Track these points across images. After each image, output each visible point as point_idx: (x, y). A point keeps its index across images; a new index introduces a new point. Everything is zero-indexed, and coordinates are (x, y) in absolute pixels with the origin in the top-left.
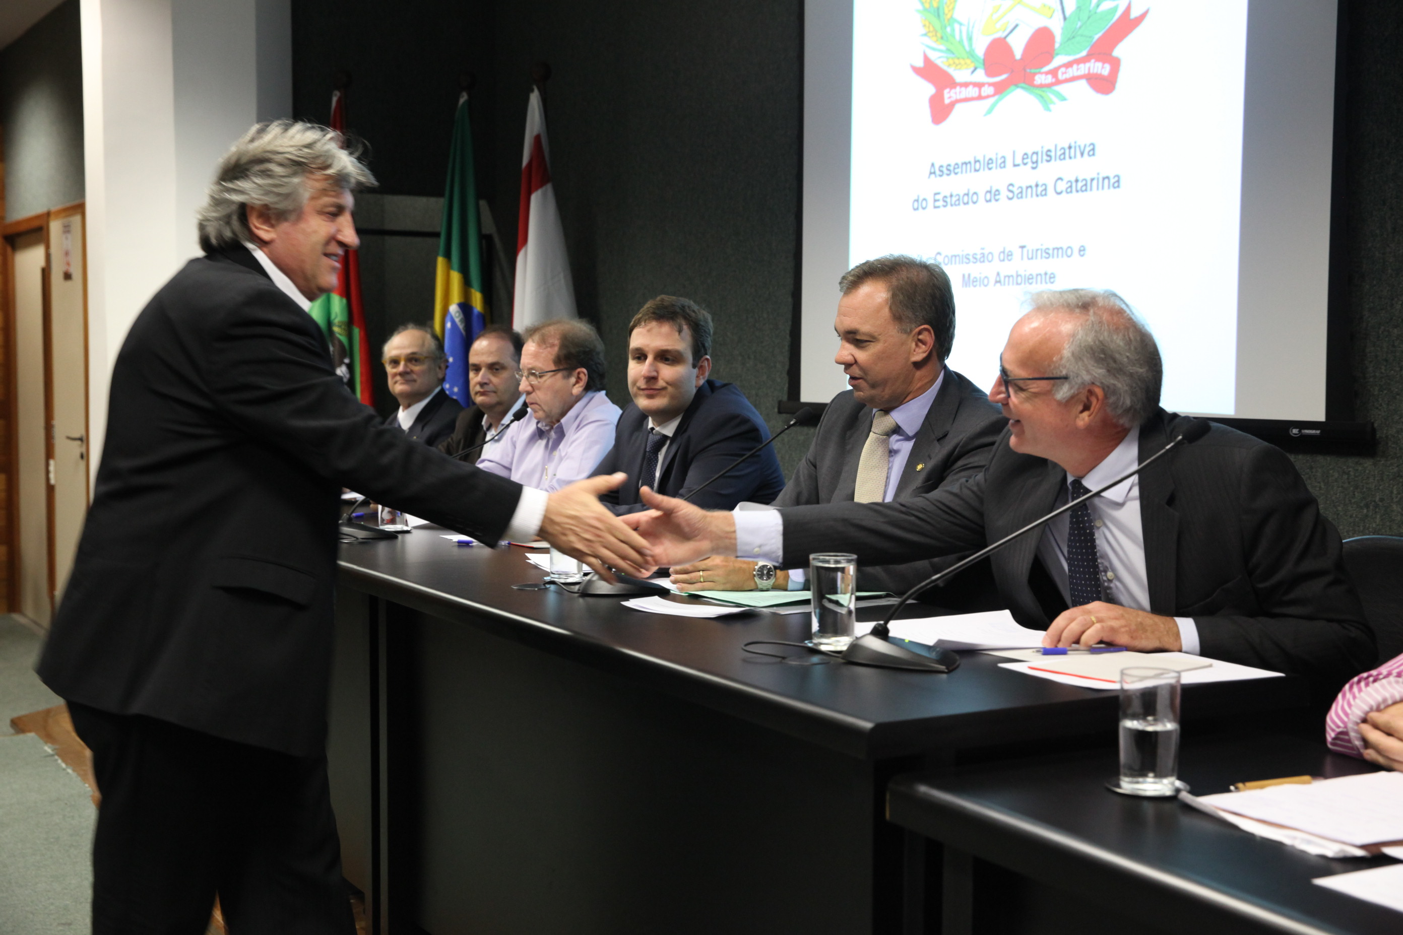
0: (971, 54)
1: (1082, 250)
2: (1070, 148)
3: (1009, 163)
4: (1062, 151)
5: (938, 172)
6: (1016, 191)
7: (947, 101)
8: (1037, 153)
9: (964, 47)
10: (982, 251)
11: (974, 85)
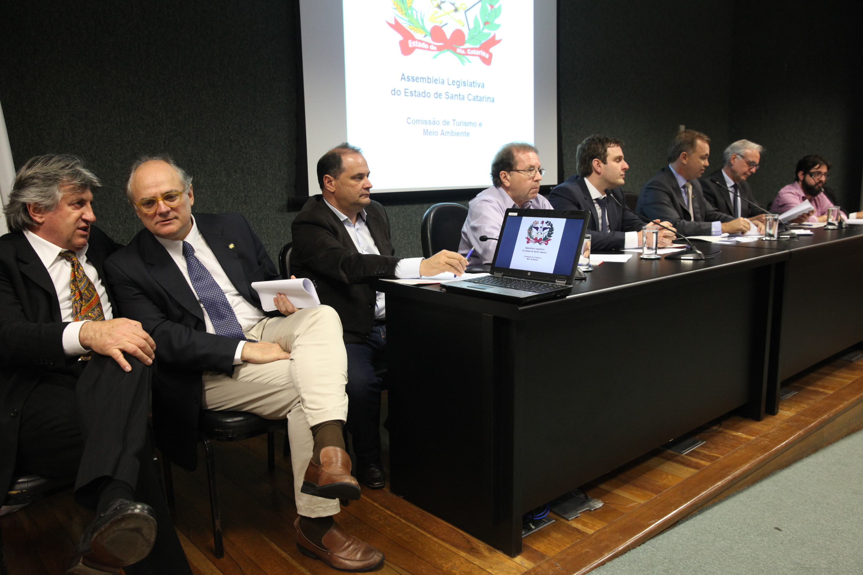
0: (423, 28)
1: (480, 124)
2: (474, 82)
3: (446, 82)
4: (470, 83)
5: (406, 79)
6: (450, 96)
7: (410, 46)
8: (459, 82)
9: (419, 23)
10: (434, 120)
11: (426, 43)
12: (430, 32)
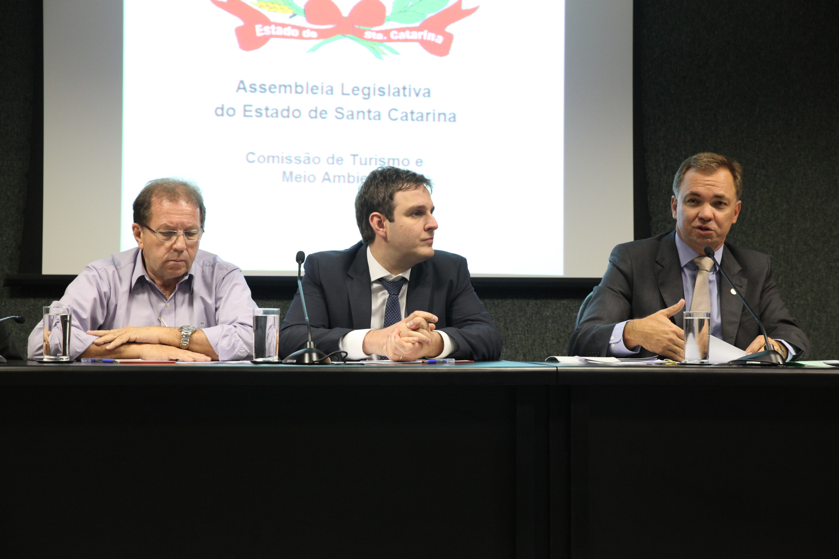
2: (404, 88)
3: (337, 90)
4: (396, 90)
7: (259, 34)
8: (369, 88)
10: (307, 155)
11: (294, 27)
12: (303, 7)
